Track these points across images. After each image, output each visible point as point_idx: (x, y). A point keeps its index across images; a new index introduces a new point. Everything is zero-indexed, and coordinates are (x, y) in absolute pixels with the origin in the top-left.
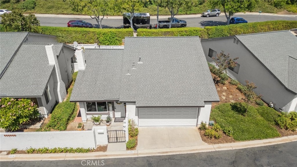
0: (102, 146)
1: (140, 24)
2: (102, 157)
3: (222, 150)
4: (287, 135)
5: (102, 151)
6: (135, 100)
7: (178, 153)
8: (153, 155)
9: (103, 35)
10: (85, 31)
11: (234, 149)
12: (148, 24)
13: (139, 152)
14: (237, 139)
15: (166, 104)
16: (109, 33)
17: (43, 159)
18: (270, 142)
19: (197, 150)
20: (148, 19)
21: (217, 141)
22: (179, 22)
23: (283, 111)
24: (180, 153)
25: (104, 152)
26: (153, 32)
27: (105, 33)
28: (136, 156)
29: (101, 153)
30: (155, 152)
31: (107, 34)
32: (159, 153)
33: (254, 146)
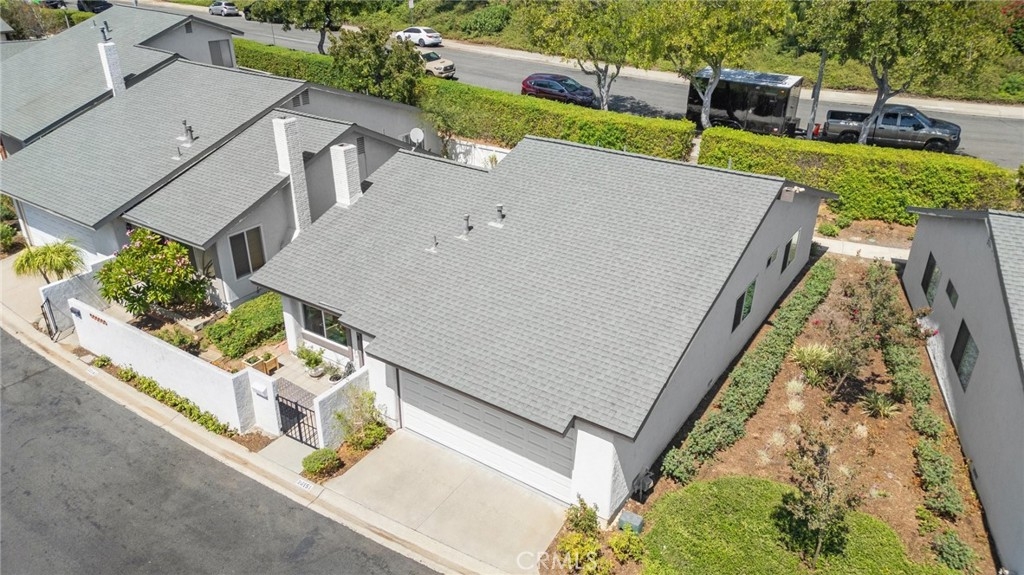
0: (263, 434)
2: (235, 461)
5: (249, 448)
7: (417, 558)
12: (780, 116)
13: (325, 496)
17: (130, 404)
20: (782, 97)
22: (918, 127)
24: (425, 559)
25: (250, 451)
26: (757, 148)
28: (304, 503)
29: (241, 451)
30: (363, 519)
32: (370, 527)
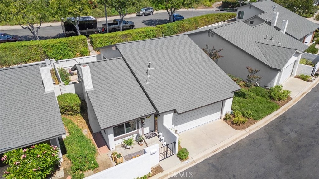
1: (85, 29)
2: (164, 178)
3: (254, 131)
4: (283, 105)
5: (160, 172)
6: (174, 107)
8: (208, 157)
9: (52, 47)
10: (24, 46)
11: (261, 127)
12: (96, 28)
13: (195, 159)
14: (257, 119)
15: (203, 103)
16: (59, 44)
18: (277, 114)
19: (237, 139)
20: (94, 23)
21: (245, 125)
23: (268, 88)
24: (227, 146)
25: (162, 172)
27: (54, 45)
28: (195, 164)
29: (160, 175)
30: (208, 153)
31: (56, 45)
32: (211, 153)
33: (271, 121)
